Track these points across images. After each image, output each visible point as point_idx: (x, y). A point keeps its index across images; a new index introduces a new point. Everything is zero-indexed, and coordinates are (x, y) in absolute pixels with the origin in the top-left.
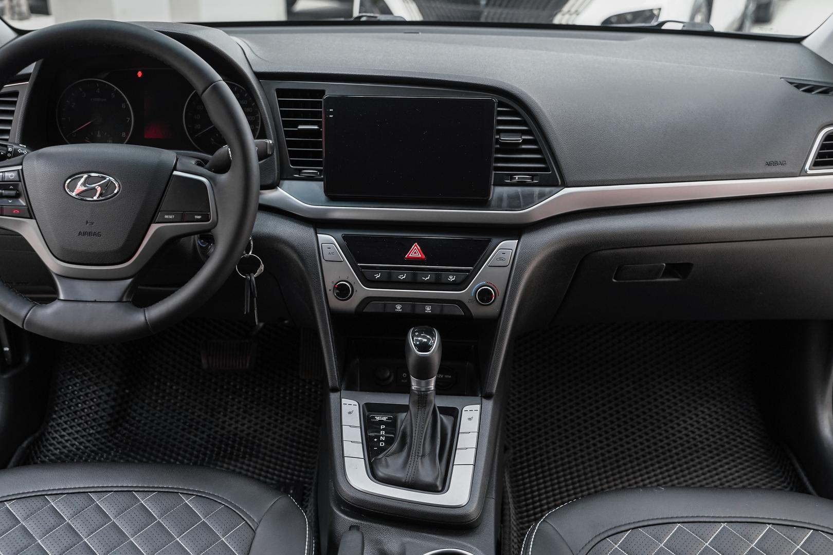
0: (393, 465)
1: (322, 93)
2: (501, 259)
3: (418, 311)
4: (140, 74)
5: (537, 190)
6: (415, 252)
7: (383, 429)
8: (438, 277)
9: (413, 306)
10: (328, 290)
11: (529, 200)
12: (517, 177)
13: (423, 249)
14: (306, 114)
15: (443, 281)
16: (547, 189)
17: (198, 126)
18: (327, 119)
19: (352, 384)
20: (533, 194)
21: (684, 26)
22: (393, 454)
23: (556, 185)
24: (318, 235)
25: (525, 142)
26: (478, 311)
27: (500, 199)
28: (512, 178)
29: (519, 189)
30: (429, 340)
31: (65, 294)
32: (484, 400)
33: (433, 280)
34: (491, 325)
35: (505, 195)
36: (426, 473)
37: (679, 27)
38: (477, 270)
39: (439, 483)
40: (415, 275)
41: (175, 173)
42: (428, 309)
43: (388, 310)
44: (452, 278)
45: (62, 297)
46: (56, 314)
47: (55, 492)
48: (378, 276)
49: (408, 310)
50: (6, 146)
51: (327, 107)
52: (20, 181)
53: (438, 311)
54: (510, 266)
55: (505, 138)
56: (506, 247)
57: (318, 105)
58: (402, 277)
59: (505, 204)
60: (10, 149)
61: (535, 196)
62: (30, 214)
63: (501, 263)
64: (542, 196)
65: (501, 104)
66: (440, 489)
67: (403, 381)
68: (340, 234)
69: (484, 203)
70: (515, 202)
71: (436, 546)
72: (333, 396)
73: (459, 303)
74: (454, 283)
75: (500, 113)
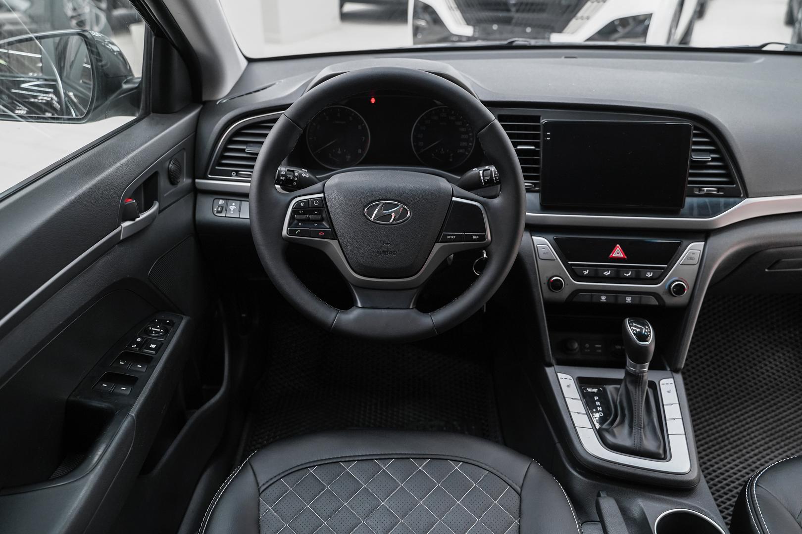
0: (622, 437)
1: (537, 119)
2: (691, 259)
3: (620, 301)
4: (373, 100)
5: (722, 200)
6: (618, 253)
7: (597, 400)
8: (638, 273)
9: (616, 298)
10: (542, 283)
11: (716, 210)
12: (705, 189)
13: (624, 249)
14: (526, 136)
15: (642, 277)
16: (731, 200)
18: (545, 141)
19: (567, 361)
20: (719, 204)
21: (787, 47)
22: (618, 425)
23: (739, 196)
24: (533, 237)
25: (713, 160)
26: (670, 301)
27: (691, 208)
28: (700, 189)
29: (707, 200)
31: (362, 304)
33: (634, 276)
34: (683, 311)
35: (695, 205)
36: (650, 444)
37: (781, 48)
38: (670, 267)
39: (661, 451)
40: (618, 272)
41: (454, 199)
42: (629, 300)
43: (594, 300)
44: (649, 275)
45: (359, 305)
46: (357, 320)
48: (586, 272)
49: (612, 300)
50: (293, 171)
51: (545, 131)
52: (323, 207)
53: (637, 302)
54: (698, 265)
55: (696, 157)
56: (694, 249)
57: (537, 128)
58: (607, 273)
59: (696, 212)
60: (296, 174)
61: (721, 205)
62: (333, 235)
63: (691, 262)
64: (728, 206)
65: (696, 128)
66: (663, 457)
67: (586, 351)
68: (551, 237)
69: (676, 213)
70: (705, 211)
71: (668, 506)
72: (549, 371)
73: (655, 294)
74: (651, 278)
75: (696, 135)
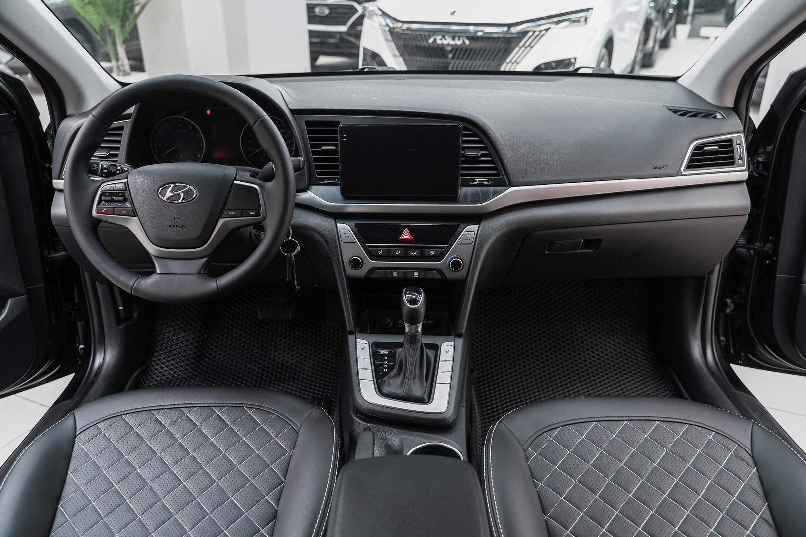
0: (393, 385)
1: (338, 123)
2: (467, 239)
3: (409, 276)
4: (209, 112)
5: (491, 189)
6: (406, 235)
7: (386, 360)
8: (422, 252)
9: (406, 273)
10: (345, 263)
11: (486, 197)
12: (477, 180)
13: (412, 233)
14: (327, 139)
15: (426, 254)
16: (499, 189)
17: (251, 149)
18: (342, 142)
19: (363, 329)
20: (489, 192)
21: (593, 70)
22: (393, 377)
23: (505, 185)
24: (337, 224)
25: (483, 155)
26: (451, 275)
27: (466, 196)
28: (473, 180)
29: (479, 189)
30: (417, 296)
31: (161, 268)
32: (456, 338)
33: (419, 255)
34: (461, 285)
35: (469, 194)
36: (417, 390)
37: (590, 71)
38: (449, 247)
39: (426, 397)
40: (406, 251)
41: (236, 182)
42: (416, 275)
43: (388, 276)
44: (432, 253)
45: (158, 271)
46: (154, 284)
47: (157, 408)
48: (380, 252)
49: (402, 276)
50: (116, 165)
51: (342, 134)
52: (126, 190)
53: (423, 276)
54: (473, 244)
55: (468, 153)
56: (470, 231)
57: (335, 132)
58: (397, 253)
59: (469, 199)
60: (118, 168)
62: (135, 214)
63: (467, 241)
64: (495, 194)
65: (465, 129)
66: (427, 401)
67: (399, 325)
68: (353, 223)
69: (454, 200)
70: (476, 199)
71: (425, 440)
72: (351, 338)
73: (438, 270)
74: (434, 256)
75: (465, 135)
